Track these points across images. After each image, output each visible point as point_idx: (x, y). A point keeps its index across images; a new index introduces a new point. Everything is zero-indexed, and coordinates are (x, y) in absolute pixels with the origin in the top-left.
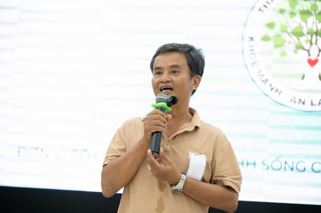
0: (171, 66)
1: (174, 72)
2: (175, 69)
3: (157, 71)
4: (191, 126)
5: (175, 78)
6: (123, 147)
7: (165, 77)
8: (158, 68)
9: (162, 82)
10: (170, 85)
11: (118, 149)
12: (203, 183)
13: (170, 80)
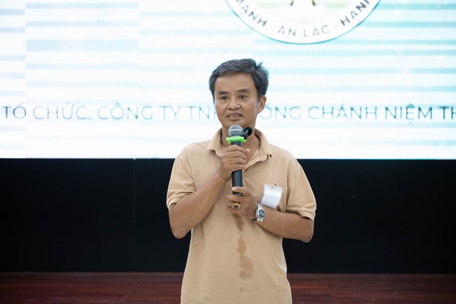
0: (239, 91)
1: (242, 97)
2: (243, 94)
3: (223, 95)
4: (263, 154)
5: (244, 104)
6: (191, 182)
7: (233, 103)
8: (223, 93)
9: (230, 109)
10: (239, 112)
11: (185, 184)
12: (278, 213)
13: (239, 107)
